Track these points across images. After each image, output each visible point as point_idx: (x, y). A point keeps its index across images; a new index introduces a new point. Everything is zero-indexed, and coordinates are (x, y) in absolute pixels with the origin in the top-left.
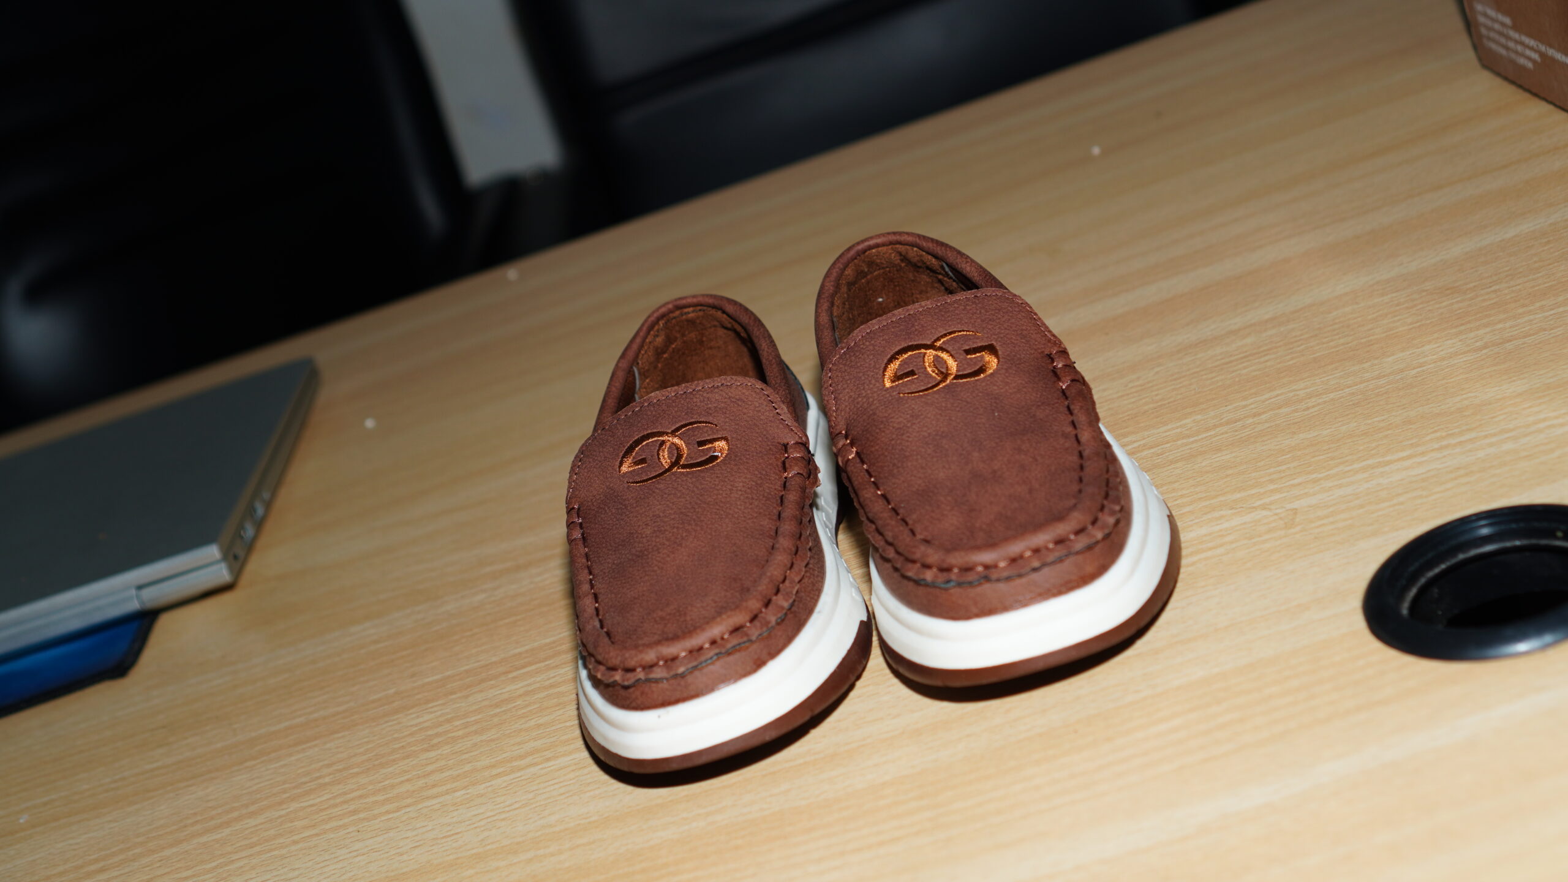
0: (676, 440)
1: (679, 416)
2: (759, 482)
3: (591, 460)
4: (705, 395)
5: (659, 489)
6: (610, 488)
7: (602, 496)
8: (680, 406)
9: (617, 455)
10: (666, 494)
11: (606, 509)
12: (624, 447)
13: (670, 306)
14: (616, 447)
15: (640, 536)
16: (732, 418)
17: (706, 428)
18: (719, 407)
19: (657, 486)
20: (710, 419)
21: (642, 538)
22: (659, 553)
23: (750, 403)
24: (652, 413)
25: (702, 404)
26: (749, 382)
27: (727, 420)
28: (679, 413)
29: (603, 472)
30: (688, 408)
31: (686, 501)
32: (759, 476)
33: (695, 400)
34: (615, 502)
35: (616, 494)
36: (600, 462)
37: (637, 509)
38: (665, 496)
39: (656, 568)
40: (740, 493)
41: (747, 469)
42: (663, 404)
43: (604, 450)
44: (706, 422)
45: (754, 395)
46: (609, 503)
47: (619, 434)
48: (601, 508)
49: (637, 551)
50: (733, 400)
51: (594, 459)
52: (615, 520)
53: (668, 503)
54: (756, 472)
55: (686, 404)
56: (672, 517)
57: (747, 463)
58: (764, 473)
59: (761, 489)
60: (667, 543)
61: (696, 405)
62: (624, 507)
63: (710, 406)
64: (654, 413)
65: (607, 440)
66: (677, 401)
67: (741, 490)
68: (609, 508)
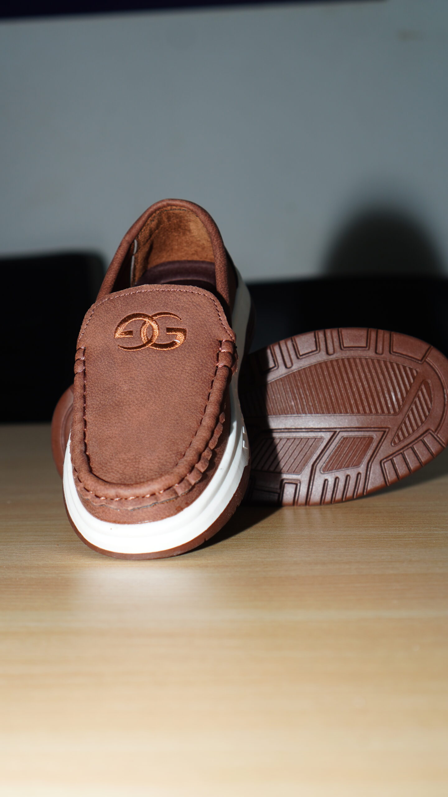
0: (154, 323)
1: (159, 307)
2: (200, 368)
3: (98, 319)
4: (177, 296)
5: (137, 358)
6: (107, 345)
7: (101, 349)
8: (160, 299)
9: (115, 323)
10: (141, 363)
11: (102, 359)
12: (120, 318)
13: (165, 203)
14: (115, 317)
15: (120, 389)
16: (191, 316)
17: (174, 320)
18: (185, 306)
19: (136, 355)
20: (178, 314)
21: (121, 391)
22: (130, 408)
23: (204, 309)
24: (142, 299)
25: (174, 302)
26: (206, 293)
27: (188, 317)
28: (159, 304)
29: (104, 332)
30: (165, 302)
31: (153, 373)
32: (201, 363)
33: (170, 298)
34: (108, 356)
35: (109, 351)
36: (104, 323)
37: (121, 368)
38: (140, 365)
39: (126, 419)
40: (187, 374)
41: (195, 357)
42: (150, 295)
43: (108, 315)
44: (175, 315)
45: (208, 304)
46: (105, 356)
47: (119, 307)
48: (99, 357)
49: (116, 400)
50: (194, 304)
51: (100, 319)
52: (106, 369)
53: (141, 371)
54: (200, 361)
55: (164, 299)
56: (142, 382)
57: (195, 352)
58: (204, 361)
59: (201, 374)
60: (136, 402)
61: (170, 302)
62: (113, 363)
63: (179, 304)
64: (143, 300)
65: (110, 309)
66: (159, 295)
67: (188, 373)
68: (104, 359)
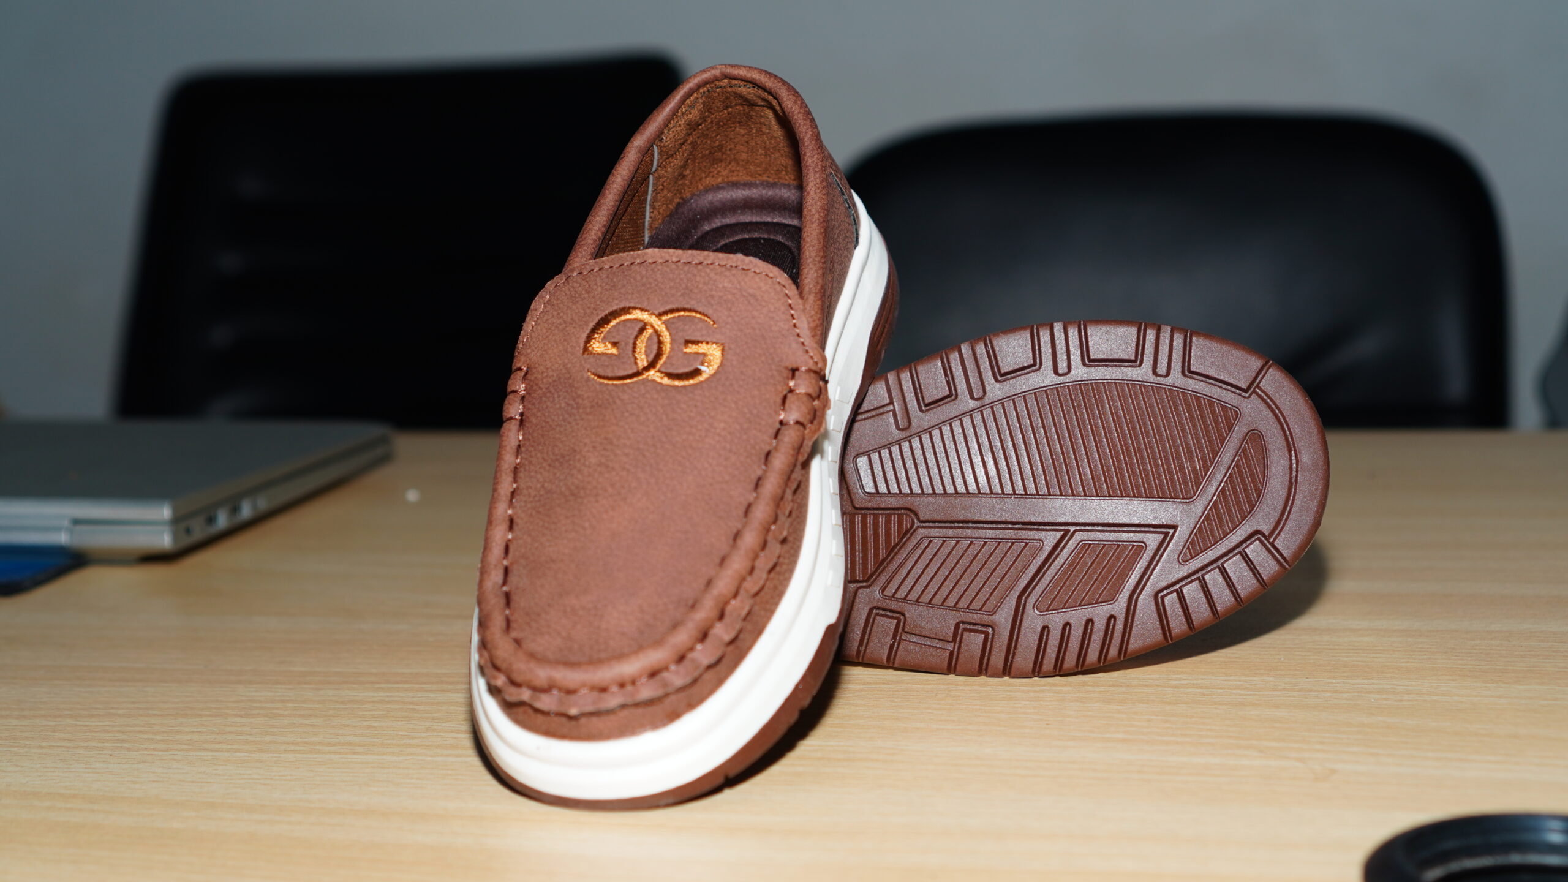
0: (662, 328)
1: (673, 295)
2: (745, 426)
3: (555, 313)
4: (712, 275)
5: (622, 400)
6: (566, 369)
7: (555, 375)
8: (678, 281)
9: (587, 323)
10: (627, 411)
11: (556, 396)
12: (598, 315)
13: (717, 72)
14: (588, 311)
15: (582, 461)
16: (736, 319)
17: (700, 325)
18: (725, 298)
19: (620, 394)
20: (710, 312)
21: (584, 464)
22: (597, 501)
23: (763, 303)
24: (642, 278)
25: (705, 288)
26: (771, 272)
27: (730, 320)
28: (673, 291)
29: (565, 340)
30: (687, 288)
31: (649, 432)
32: (748, 415)
33: (698, 279)
34: (567, 392)
35: (571, 381)
36: (565, 322)
37: (590, 417)
38: (626, 414)
39: (587, 525)
40: (717, 438)
41: (736, 403)
42: (658, 270)
43: (574, 307)
44: (703, 314)
45: (772, 294)
46: (561, 390)
47: (596, 293)
48: (550, 392)
49: (573, 483)
50: (744, 293)
51: (558, 314)
52: (561, 418)
53: (627, 427)
54: (746, 410)
55: (685, 281)
56: (627, 451)
57: (738, 392)
58: (755, 412)
59: (745, 437)
60: (610, 490)
61: (697, 287)
62: (575, 406)
63: (714, 293)
64: (644, 280)
65: (580, 295)
66: (676, 272)
67: (719, 435)
68: (559, 396)
